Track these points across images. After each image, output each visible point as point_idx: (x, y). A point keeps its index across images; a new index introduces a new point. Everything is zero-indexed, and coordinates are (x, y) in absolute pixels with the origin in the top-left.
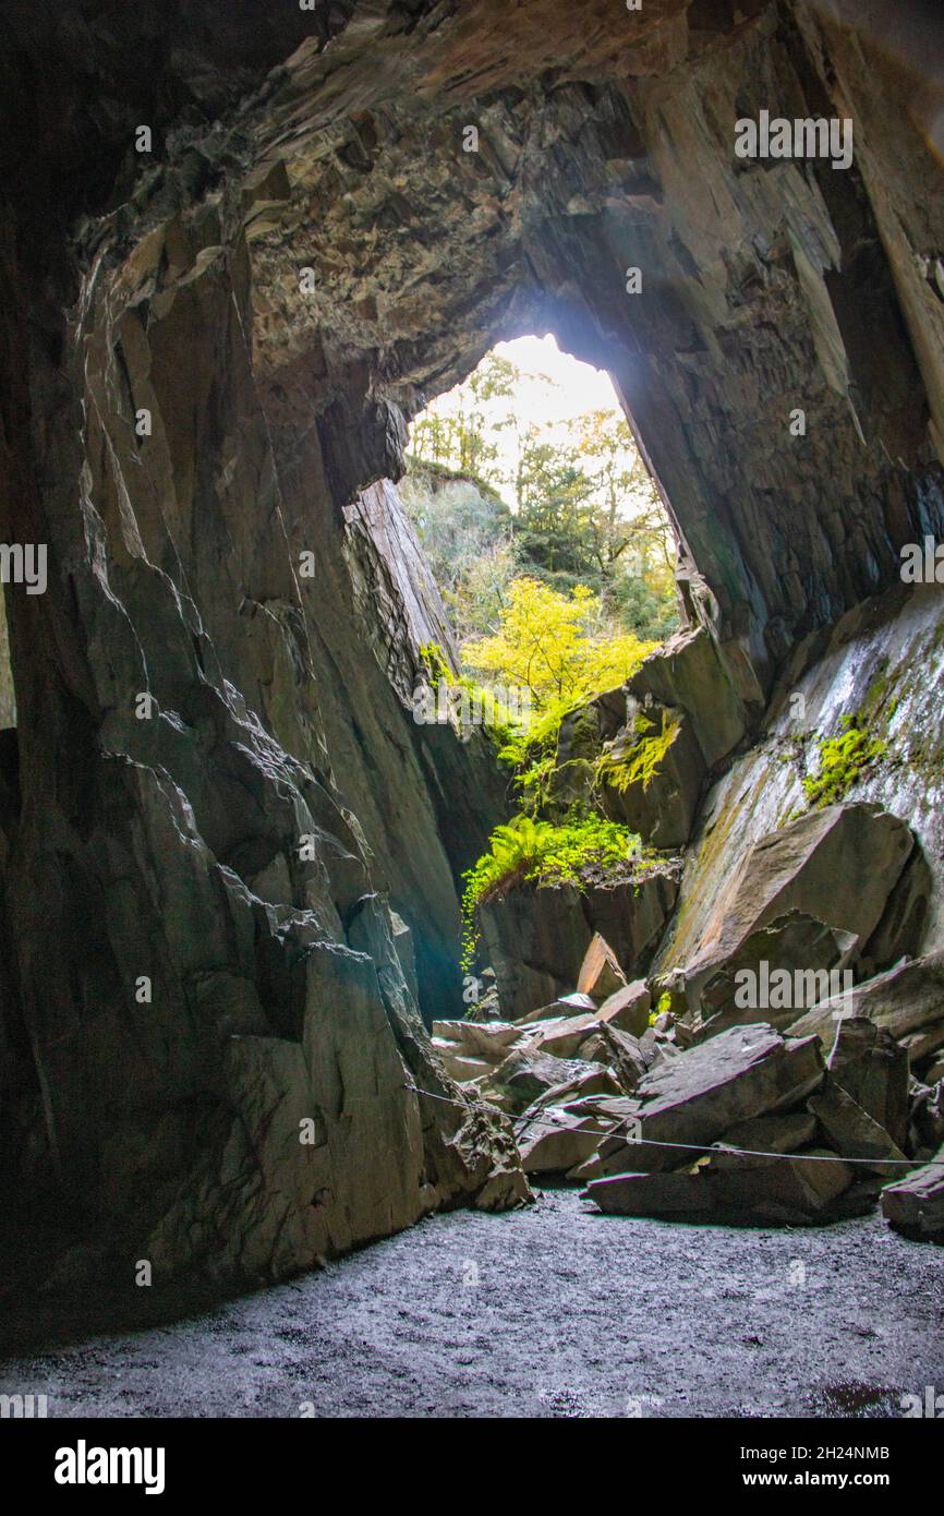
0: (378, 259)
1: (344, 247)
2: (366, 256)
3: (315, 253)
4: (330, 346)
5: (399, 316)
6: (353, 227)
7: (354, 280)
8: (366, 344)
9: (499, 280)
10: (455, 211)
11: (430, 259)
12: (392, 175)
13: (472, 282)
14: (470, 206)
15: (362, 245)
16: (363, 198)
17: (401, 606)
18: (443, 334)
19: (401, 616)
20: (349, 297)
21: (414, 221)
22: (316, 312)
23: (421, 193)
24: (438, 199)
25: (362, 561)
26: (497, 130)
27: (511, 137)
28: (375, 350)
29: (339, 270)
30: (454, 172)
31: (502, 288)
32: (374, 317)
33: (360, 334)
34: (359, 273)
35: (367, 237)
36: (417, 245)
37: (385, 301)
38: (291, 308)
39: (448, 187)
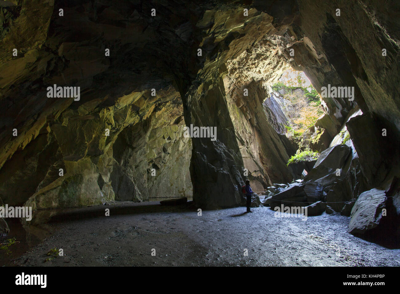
0: (258, 64)
1: (252, 64)
2: (256, 65)
3: (248, 67)
4: (255, 79)
5: (265, 71)
6: (253, 61)
7: (256, 69)
8: (261, 77)
9: (280, 61)
10: (268, 53)
11: (267, 62)
12: (256, 52)
13: (275, 63)
14: (271, 52)
15: (255, 63)
16: (253, 56)
17: (275, 117)
18: (273, 72)
19: (275, 119)
20: (256, 71)
21: (262, 57)
22: (251, 75)
23: (262, 52)
24: (265, 52)
25: (267, 111)
26: (270, 39)
27: (273, 39)
28: (263, 78)
29: (253, 68)
30: (265, 48)
31: (281, 62)
32: (261, 73)
33: (260, 76)
34: (256, 67)
35: (255, 62)
36: (264, 60)
37: (262, 70)
38: (247, 76)
39: (266, 50)
